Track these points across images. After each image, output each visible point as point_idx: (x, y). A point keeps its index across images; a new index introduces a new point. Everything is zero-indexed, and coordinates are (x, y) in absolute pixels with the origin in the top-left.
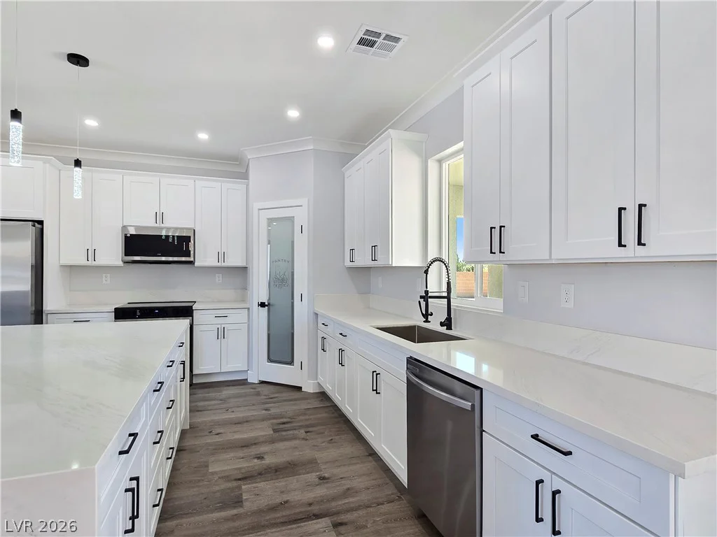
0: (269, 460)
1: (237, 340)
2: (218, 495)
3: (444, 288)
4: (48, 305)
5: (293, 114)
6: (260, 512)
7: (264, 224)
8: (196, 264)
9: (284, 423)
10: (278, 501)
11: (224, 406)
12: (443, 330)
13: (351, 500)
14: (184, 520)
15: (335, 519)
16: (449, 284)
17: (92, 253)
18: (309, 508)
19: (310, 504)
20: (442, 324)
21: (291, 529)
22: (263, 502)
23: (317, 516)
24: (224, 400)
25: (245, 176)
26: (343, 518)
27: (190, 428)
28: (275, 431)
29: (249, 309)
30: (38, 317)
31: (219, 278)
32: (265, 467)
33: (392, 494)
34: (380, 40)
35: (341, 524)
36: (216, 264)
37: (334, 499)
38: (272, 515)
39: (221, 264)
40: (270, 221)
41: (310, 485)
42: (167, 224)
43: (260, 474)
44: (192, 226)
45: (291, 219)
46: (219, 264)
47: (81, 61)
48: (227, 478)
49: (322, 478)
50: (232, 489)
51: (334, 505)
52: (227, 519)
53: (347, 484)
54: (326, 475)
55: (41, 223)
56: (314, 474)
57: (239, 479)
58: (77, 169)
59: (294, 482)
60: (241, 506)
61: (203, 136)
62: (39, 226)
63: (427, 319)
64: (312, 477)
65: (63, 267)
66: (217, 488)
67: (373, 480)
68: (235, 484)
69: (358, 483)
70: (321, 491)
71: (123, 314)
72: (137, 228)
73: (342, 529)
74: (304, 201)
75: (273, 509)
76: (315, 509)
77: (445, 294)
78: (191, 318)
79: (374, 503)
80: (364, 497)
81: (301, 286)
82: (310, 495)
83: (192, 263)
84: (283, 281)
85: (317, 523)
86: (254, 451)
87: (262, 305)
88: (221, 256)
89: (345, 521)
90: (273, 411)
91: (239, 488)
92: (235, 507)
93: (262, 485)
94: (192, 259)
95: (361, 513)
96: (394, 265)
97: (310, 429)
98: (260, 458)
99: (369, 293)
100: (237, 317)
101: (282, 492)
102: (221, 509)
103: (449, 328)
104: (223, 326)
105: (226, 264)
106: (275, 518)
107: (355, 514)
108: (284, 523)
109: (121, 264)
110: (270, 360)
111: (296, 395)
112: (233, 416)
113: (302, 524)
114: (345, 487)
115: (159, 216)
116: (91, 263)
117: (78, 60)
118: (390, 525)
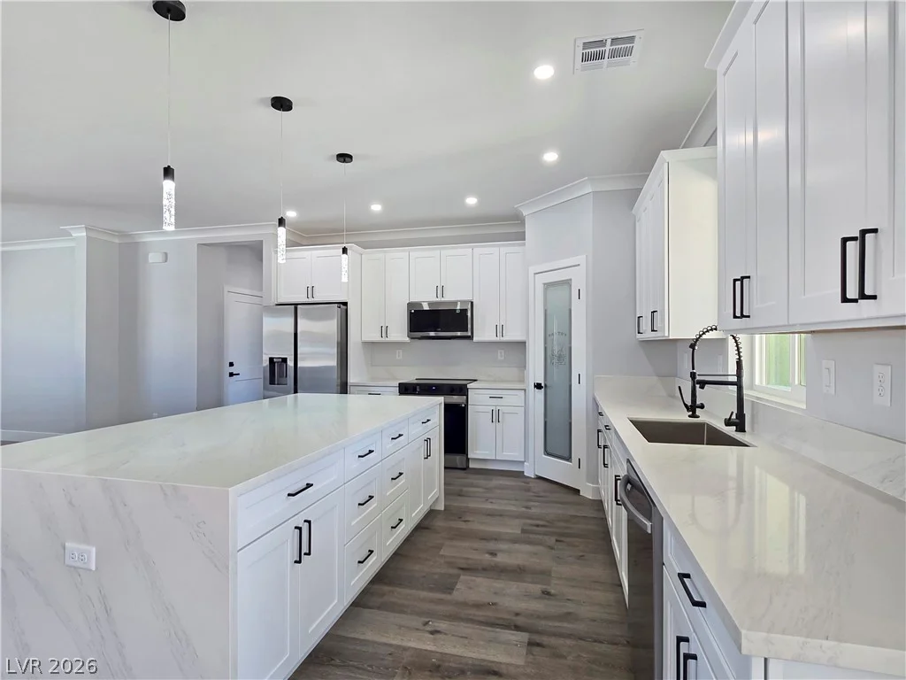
0: (501, 559)
1: (513, 425)
2: (436, 577)
3: (732, 369)
4: (352, 379)
5: (551, 157)
6: (465, 604)
7: (540, 289)
8: (475, 339)
9: (538, 526)
10: (487, 600)
11: (488, 495)
12: (731, 431)
13: (565, 625)
14: (398, 590)
15: (537, 638)
16: (739, 364)
17: (384, 330)
18: (514, 618)
19: (517, 614)
20: (728, 423)
21: (483, 630)
22: (473, 597)
23: (517, 628)
24: (488, 489)
25: (521, 237)
26: (545, 640)
27: (445, 510)
28: (524, 531)
29: (525, 390)
30: (344, 388)
31: (500, 355)
32: (493, 564)
33: (622, 636)
34: (608, 47)
35: (538, 645)
36: (494, 338)
37: (547, 618)
38: (473, 611)
39: (499, 339)
40: (548, 286)
41: (528, 596)
42: (448, 298)
43: (484, 569)
44: (469, 298)
45: (568, 283)
46: (498, 339)
47: (347, 159)
48: (450, 564)
49: (546, 593)
50: (451, 576)
51: (543, 624)
52: (432, 601)
53: (571, 607)
54: (553, 591)
55: (345, 304)
56: (539, 586)
57: (462, 569)
58: (345, 255)
59: (513, 587)
60: (450, 593)
61: (471, 201)
62: (345, 307)
63: (694, 412)
64: (536, 588)
65: (365, 343)
66: (438, 570)
67: (609, 614)
68: (455, 571)
69: (584, 611)
70: (538, 606)
71: (406, 389)
72: (430, 304)
73: (536, 650)
74: (581, 259)
75: (478, 606)
76: (520, 621)
77: (735, 379)
78: (465, 397)
79: (591, 638)
80: (580, 627)
81: (579, 365)
82: (522, 605)
83: (470, 338)
84: (558, 357)
85: (513, 634)
86: (492, 546)
87: (538, 386)
88: (500, 329)
89: (545, 643)
90: (533, 510)
91: (459, 576)
92: (444, 593)
93: (479, 580)
94: (469, 334)
95: (568, 642)
96: (670, 338)
97: (562, 539)
98: (493, 554)
99: (676, 376)
100: (513, 400)
101: (495, 593)
102: (431, 590)
103: (741, 428)
104: (498, 408)
105: (506, 338)
106: (474, 615)
107: (561, 641)
108: (481, 623)
109: (407, 339)
110: (547, 453)
111: (571, 497)
112: (489, 506)
113: (498, 630)
114: (565, 610)
115: (441, 290)
116: (384, 339)
117: (344, 158)
118: (594, 666)
